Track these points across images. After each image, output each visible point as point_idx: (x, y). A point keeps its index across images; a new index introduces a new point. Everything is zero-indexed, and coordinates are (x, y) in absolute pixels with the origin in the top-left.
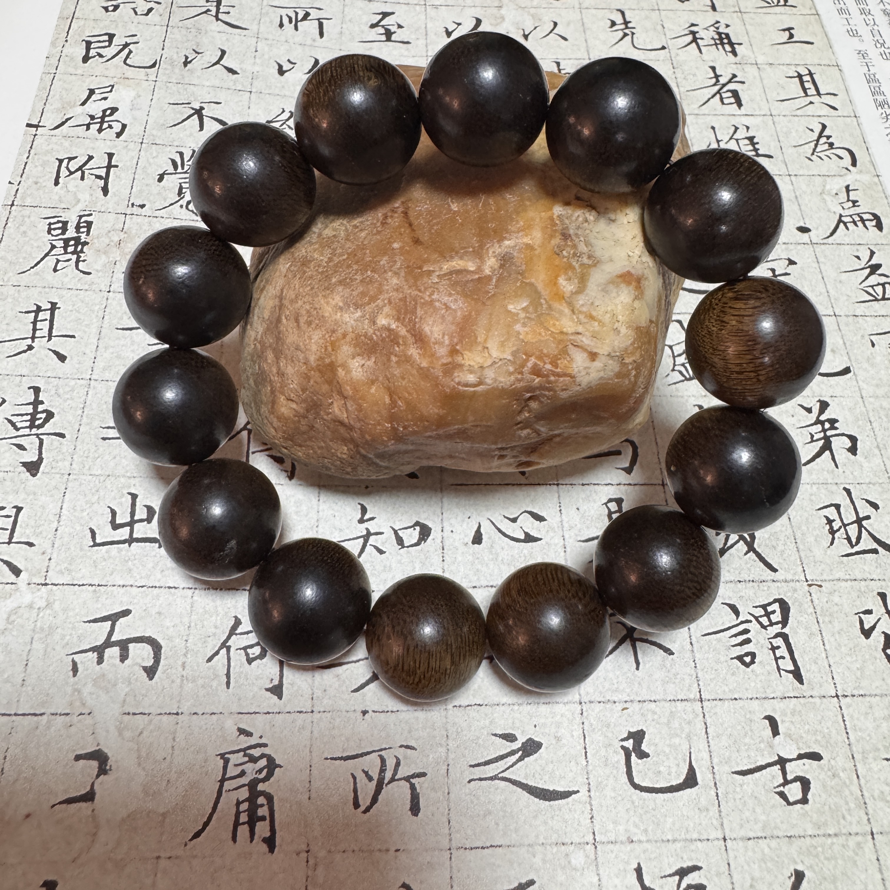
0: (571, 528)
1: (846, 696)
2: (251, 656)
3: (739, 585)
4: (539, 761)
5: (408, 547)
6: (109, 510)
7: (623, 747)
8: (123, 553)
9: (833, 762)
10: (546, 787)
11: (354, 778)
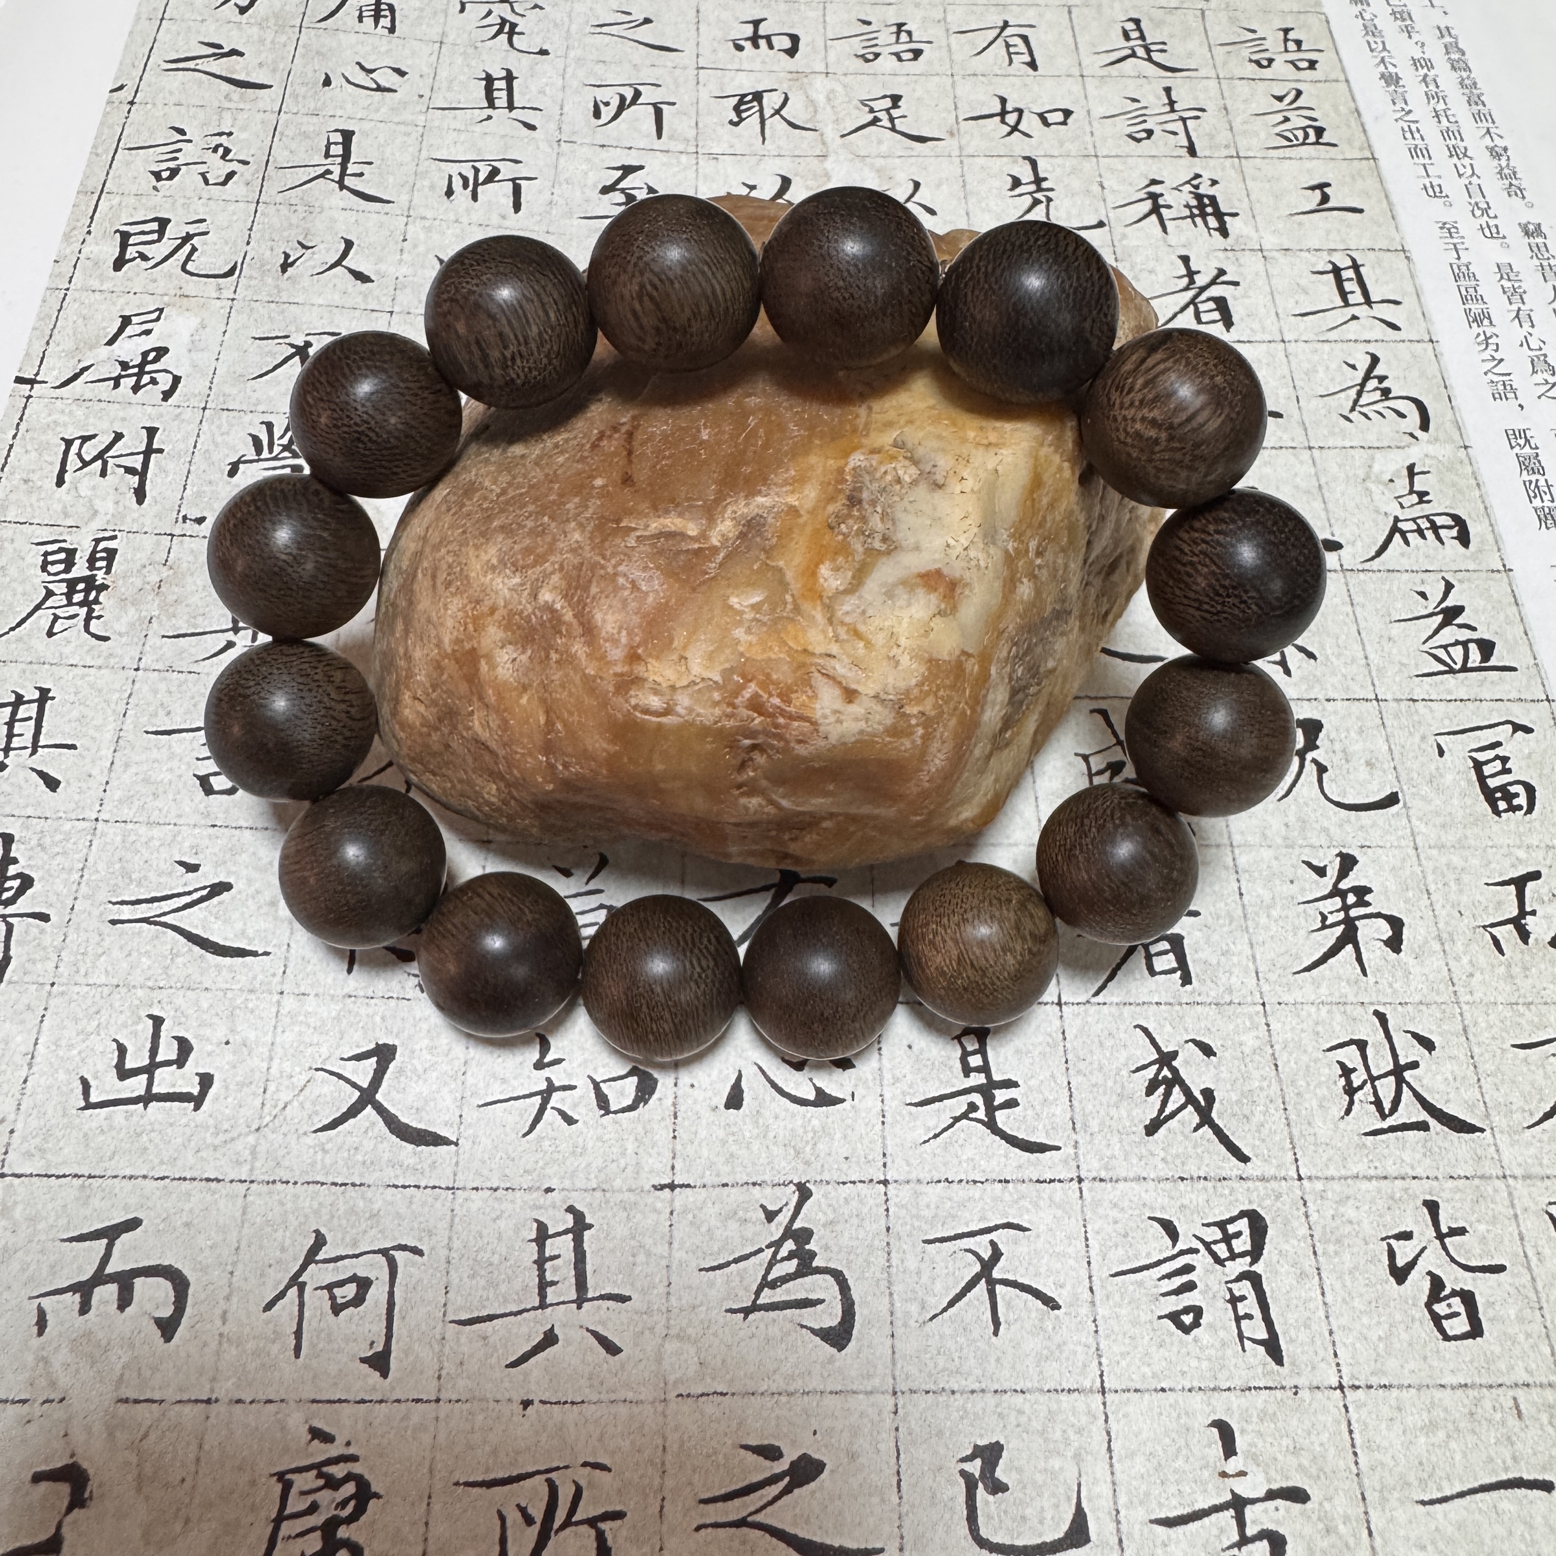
0: (896, 1080)
1: (1358, 1387)
2: (340, 1301)
3: (1182, 1185)
4: (818, 1495)
5: (616, 1112)
6: (115, 1045)
7: (963, 1473)
8: (135, 1119)
9: (1327, 1505)
10: (828, 1542)
11: (502, 1518)
